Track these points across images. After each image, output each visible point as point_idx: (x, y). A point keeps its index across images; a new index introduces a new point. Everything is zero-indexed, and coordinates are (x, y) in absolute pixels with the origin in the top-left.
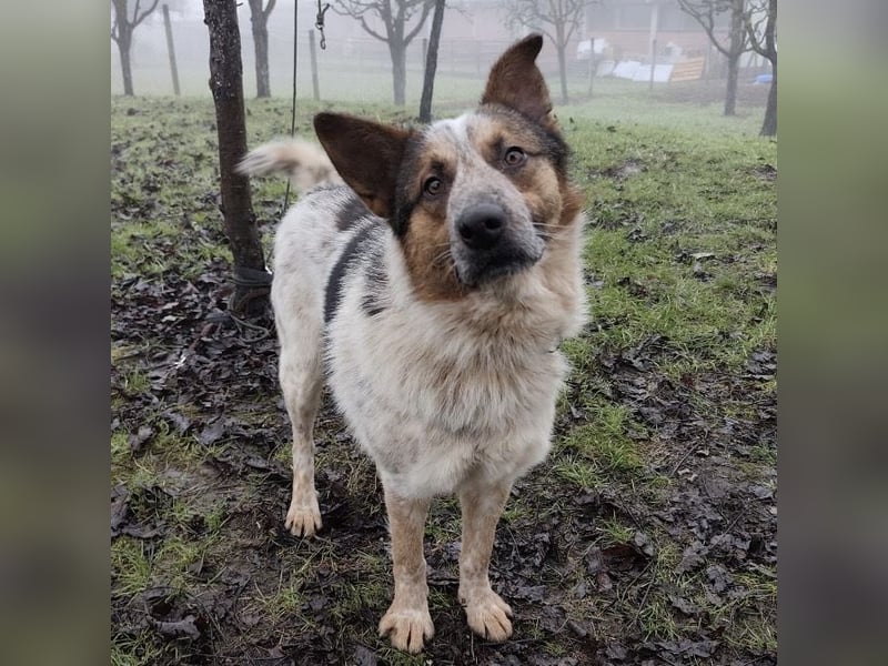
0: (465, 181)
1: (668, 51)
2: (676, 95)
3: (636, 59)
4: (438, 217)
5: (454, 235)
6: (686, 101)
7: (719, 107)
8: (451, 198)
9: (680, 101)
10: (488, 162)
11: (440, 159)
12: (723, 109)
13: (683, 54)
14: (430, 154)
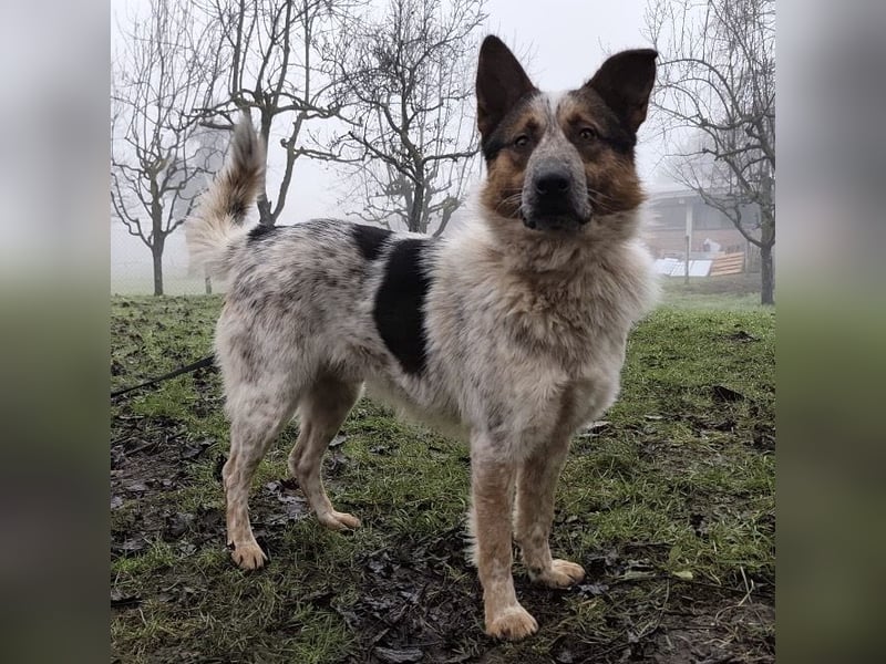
0: (545, 147)
1: (706, 248)
2: (712, 287)
3: (673, 256)
4: (519, 166)
5: (528, 183)
6: (722, 292)
7: (756, 297)
8: (532, 157)
9: (716, 292)
10: (566, 136)
11: (536, 122)
12: (760, 299)
13: (721, 250)
14: (530, 116)
